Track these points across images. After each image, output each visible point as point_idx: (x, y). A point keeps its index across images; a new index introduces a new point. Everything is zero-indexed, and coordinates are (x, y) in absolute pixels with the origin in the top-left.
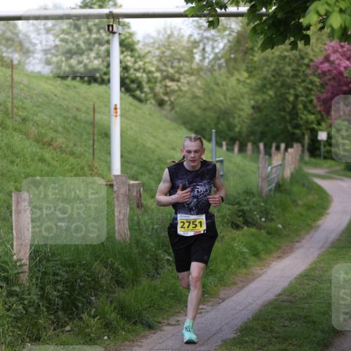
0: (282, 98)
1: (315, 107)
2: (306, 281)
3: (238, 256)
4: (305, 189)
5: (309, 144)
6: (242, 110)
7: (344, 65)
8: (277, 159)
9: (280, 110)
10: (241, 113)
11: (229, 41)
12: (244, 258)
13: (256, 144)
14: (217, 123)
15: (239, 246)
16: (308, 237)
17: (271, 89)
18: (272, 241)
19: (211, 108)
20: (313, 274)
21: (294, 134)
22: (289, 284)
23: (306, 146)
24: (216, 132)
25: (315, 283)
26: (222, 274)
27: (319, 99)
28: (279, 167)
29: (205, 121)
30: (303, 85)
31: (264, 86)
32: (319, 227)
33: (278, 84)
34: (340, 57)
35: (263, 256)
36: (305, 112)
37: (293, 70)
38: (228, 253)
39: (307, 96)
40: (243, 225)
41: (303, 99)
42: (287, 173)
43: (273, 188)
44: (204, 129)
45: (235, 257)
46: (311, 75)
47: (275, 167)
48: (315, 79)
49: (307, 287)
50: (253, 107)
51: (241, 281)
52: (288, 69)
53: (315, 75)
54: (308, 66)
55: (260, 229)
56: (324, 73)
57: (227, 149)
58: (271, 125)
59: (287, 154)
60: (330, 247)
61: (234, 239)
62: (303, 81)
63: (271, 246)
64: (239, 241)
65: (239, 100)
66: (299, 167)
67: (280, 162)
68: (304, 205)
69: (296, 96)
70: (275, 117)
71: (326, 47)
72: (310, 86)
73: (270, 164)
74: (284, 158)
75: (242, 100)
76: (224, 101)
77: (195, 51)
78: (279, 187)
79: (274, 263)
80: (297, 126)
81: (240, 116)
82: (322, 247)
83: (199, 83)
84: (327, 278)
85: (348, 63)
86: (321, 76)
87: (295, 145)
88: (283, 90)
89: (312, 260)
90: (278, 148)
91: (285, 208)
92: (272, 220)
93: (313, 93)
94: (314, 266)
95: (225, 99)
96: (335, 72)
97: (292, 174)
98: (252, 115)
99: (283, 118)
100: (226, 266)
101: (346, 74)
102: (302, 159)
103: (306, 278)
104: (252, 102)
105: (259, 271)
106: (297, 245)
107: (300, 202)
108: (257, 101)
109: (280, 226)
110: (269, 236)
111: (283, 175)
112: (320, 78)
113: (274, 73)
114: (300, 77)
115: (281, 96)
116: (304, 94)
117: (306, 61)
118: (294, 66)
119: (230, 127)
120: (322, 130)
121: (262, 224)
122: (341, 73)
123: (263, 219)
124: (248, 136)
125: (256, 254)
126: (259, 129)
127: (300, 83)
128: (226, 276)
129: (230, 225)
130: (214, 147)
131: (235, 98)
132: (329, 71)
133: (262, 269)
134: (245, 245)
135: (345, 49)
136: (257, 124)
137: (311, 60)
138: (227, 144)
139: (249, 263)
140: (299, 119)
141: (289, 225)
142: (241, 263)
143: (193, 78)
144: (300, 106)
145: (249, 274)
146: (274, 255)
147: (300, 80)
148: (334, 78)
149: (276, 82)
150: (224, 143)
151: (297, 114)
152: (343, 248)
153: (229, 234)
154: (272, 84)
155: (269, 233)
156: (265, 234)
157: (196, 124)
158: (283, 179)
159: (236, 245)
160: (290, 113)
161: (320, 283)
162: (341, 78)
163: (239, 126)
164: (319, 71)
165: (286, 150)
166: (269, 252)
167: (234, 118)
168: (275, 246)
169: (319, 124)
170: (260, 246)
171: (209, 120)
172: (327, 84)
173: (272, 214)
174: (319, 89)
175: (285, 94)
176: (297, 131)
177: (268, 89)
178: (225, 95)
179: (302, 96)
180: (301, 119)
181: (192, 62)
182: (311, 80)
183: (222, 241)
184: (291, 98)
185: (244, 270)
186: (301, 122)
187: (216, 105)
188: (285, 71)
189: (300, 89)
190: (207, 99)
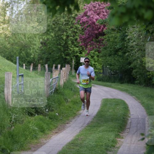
0: (59, 38)
1: (79, 43)
2: (72, 147)
3: (32, 132)
4: (72, 92)
5: (75, 65)
6: (35, 45)
7: (96, 18)
8: (55, 74)
9: (58, 45)
10: (35, 47)
11: (27, 3)
12: (35, 133)
13: (43, 65)
14: (20, 53)
15: (32, 126)
16: (74, 120)
17: (52, 32)
18: (53, 123)
19: (17, 43)
20: (76, 142)
21: (66, 59)
22: (62, 149)
23: (73, 66)
24: (19, 58)
25: (78, 148)
26: (22, 143)
27: (80, 38)
28: (57, 79)
29: (13, 52)
30: (71, 29)
31: (48, 30)
32: (80, 114)
33: (57, 29)
34: (93, 13)
35: (46, 132)
36: (73, 46)
37: (65, 21)
38: (26, 131)
39: (74, 36)
40: (35, 114)
41: (72, 38)
42: (62, 83)
43: (53, 91)
44: (12, 56)
45: (30, 133)
46: (76, 24)
47: (55, 78)
48: (79, 26)
49: (73, 150)
50: (42, 43)
51: (33, 147)
52: (62, 20)
53: (78, 24)
54: (74, 18)
55: (45, 116)
56: (84, 23)
57: (26, 68)
58: (52, 53)
59: (61, 71)
60: (86, 127)
61: (29, 122)
62: (71, 27)
63: (51, 126)
64: (32, 123)
65: (33, 39)
66: (69, 79)
67: (58, 76)
68: (72, 101)
69: (68, 37)
70: (54, 49)
71: (85, 7)
72: (76, 30)
73: (51, 77)
74: (60, 73)
75: (35, 38)
76: (24, 40)
77: (7, 9)
78: (57, 91)
79: (53, 136)
80: (68, 55)
81: (34, 49)
82: (82, 127)
83: (9, 28)
84: (85, 145)
85: (98, 17)
86: (82, 24)
87: (66, 66)
88: (59, 33)
89: (76, 135)
90: (56, 68)
91: (60, 103)
92: (52, 111)
93: (77, 34)
94: (77, 137)
95: (25, 38)
96: (90, 22)
97: (64, 83)
98: (41, 48)
99: (60, 49)
100: (24, 138)
101: (97, 23)
102: (70, 74)
103: (72, 145)
104: (41, 40)
105: (44, 141)
106: (68, 125)
107: (69, 100)
108: (44, 40)
109: (57, 114)
110: (50, 120)
111: (59, 84)
112: (82, 26)
113: (54, 23)
114: (70, 25)
115: (58, 36)
116: (72, 35)
117: (73, 15)
118: (66, 18)
119: (28, 55)
120: (82, 57)
121: (46, 112)
122: (94, 23)
123: (47, 110)
124: (38, 60)
125: (43, 131)
126: (45, 56)
127: (70, 28)
128: (24, 145)
129: (27, 114)
130: (18, 67)
131: (31, 38)
132: (87, 21)
133: (46, 140)
134: (36, 126)
135: (96, 9)
136: (44, 53)
137: (76, 15)
138: (26, 65)
139: (38, 136)
140: (69, 50)
141: (63, 113)
142: (34, 136)
143: (5, 26)
144: (70, 42)
145: (38, 143)
146: (53, 131)
147: (69, 27)
148: (90, 26)
149: (55, 28)
150: (24, 65)
151: (68, 47)
152: (95, 127)
153: (27, 119)
154: (53, 29)
155: (50, 118)
156: (48, 119)
157: (7, 53)
158: (59, 86)
159: (30, 125)
160: (63, 46)
161: (81, 148)
162: (94, 26)
163: (33, 54)
164: (81, 22)
165: (61, 68)
166: (50, 130)
167: (30, 49)
168: (54, 126)
169: (81, 53)
170: (45, 126)
171: (15, 51)
172: (85, 29)
173: (53, 107)
174: (81, 32)
175: (61, 35)
176: (68, 57)
177: (50, 32)
178: (25, 36)
179: (71, 36)
180: (70, 50)
181: (5, 16)
182: (76, 26)
183: (22, 123)
184: (65, 38)
185: (36, 140)
186: (70, 52)
187: (19, 41)
188: (60, 21)
189: (70, 32)
190: (14, 38)
